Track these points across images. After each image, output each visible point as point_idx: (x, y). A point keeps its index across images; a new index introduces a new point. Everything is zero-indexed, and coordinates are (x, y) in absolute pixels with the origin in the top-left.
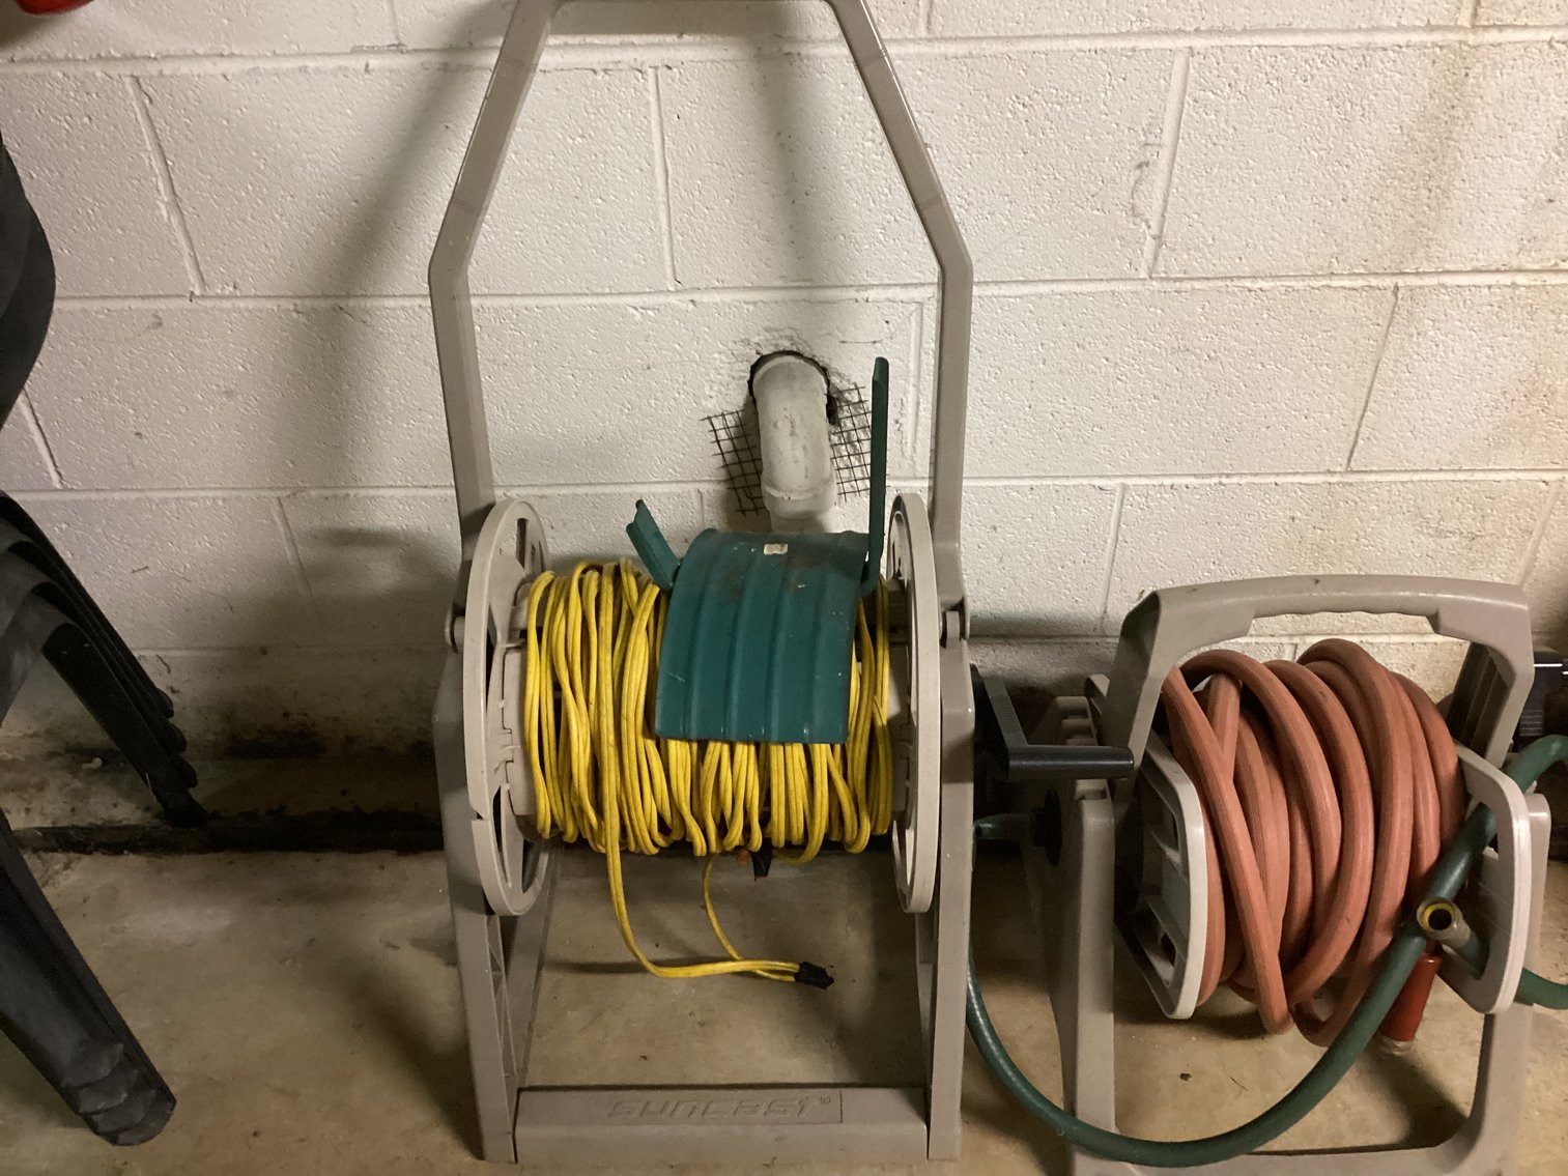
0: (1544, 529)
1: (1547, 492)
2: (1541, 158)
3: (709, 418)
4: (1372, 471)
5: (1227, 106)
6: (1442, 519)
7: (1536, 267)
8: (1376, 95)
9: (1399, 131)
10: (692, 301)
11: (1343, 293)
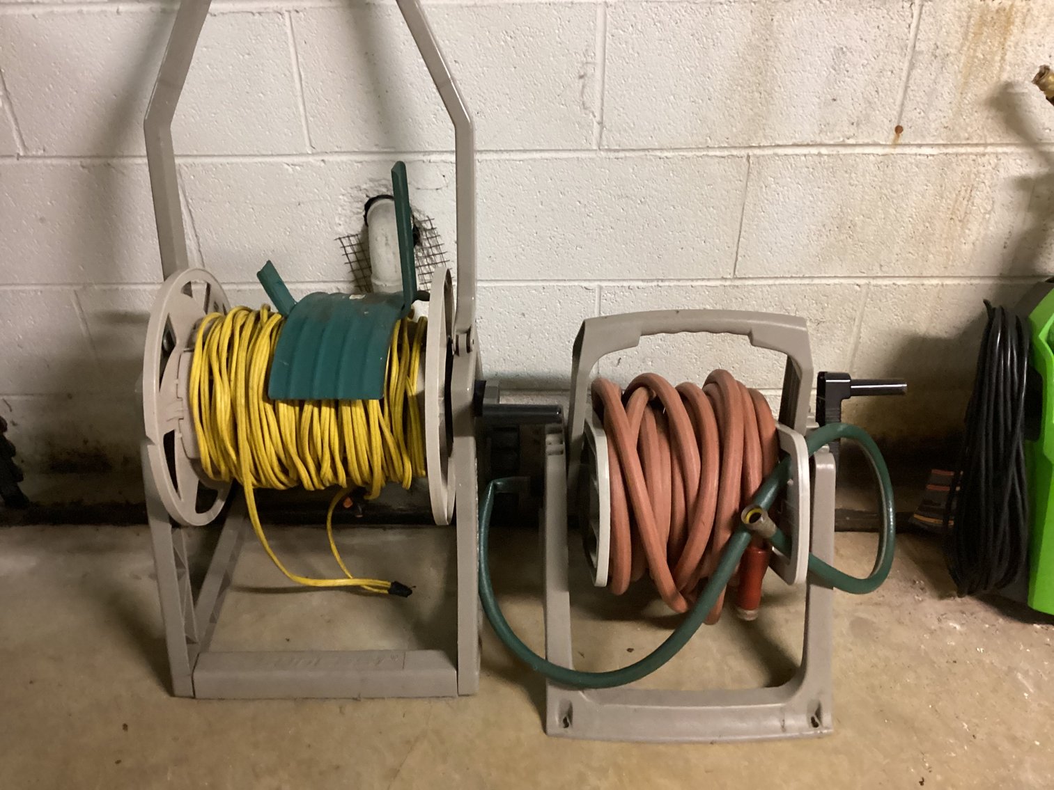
0: (862, 317)
1: (861, 292)
2: (824, 73)
3: (340, 239)
4: (749, 278)
5: (632, 39)
6: (797, 310)
7: (832, 142)
8: (720, 32)
9: (737, 55)
10: (323, 161)
11: (716, 160)
